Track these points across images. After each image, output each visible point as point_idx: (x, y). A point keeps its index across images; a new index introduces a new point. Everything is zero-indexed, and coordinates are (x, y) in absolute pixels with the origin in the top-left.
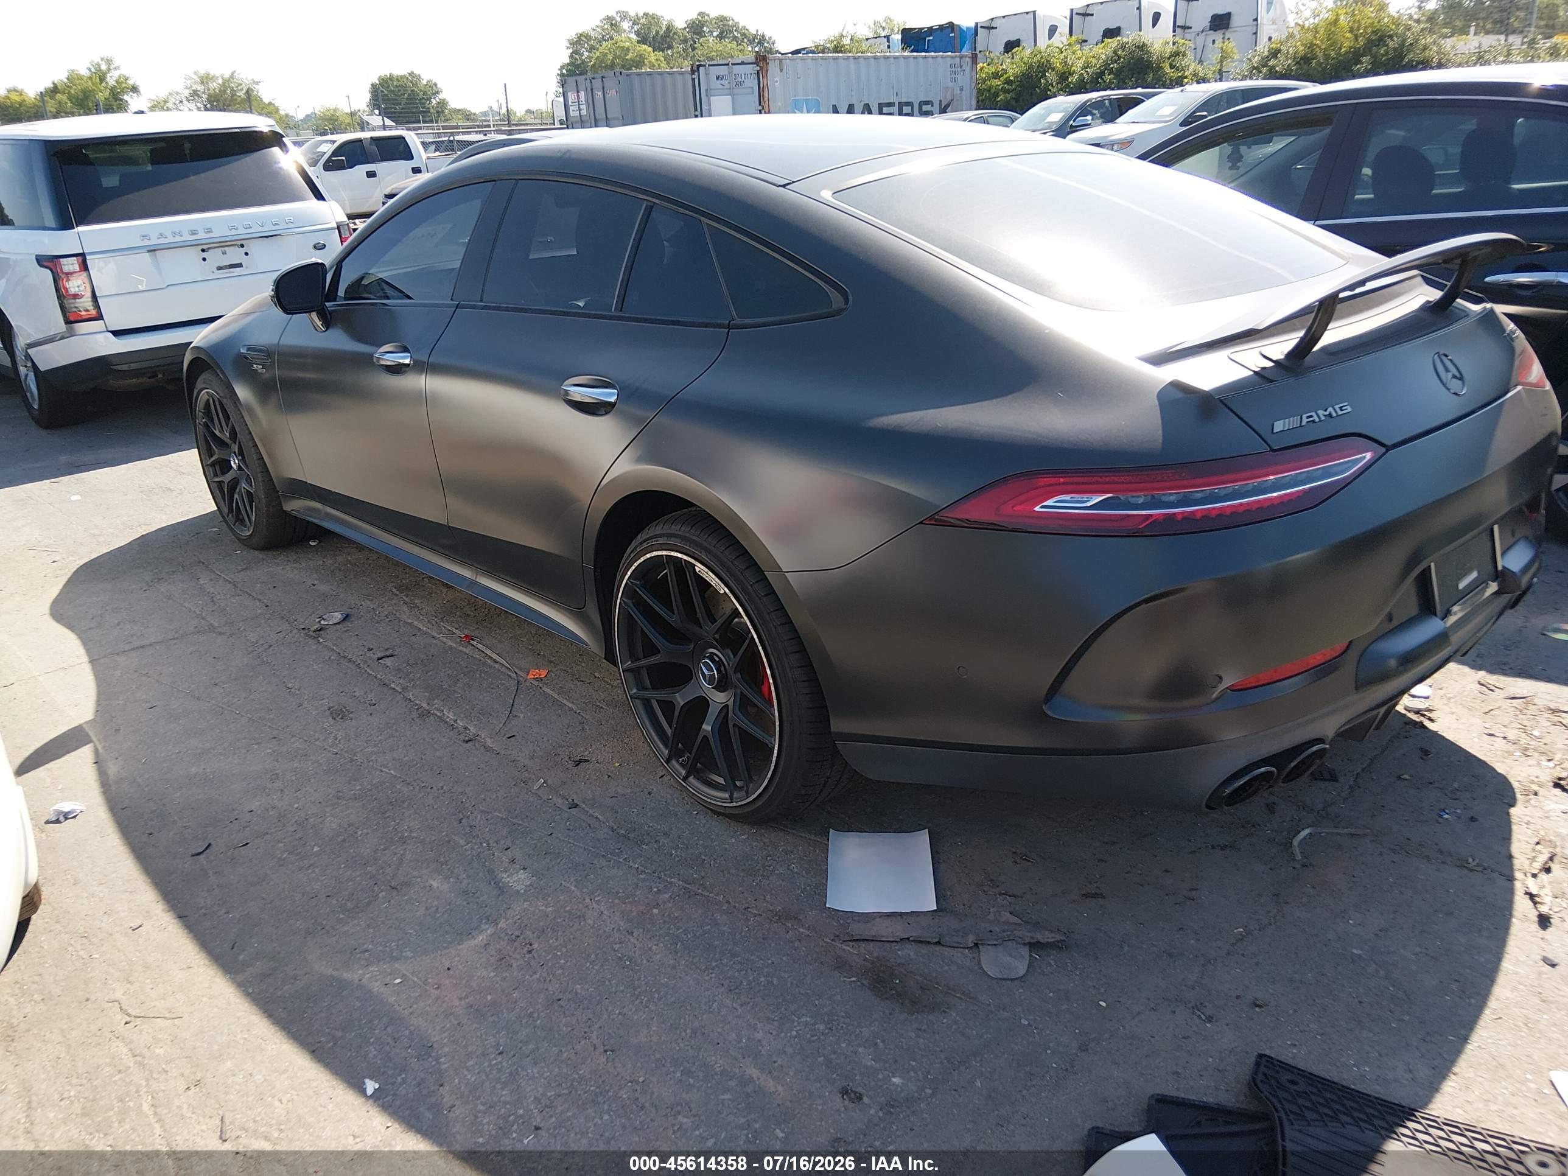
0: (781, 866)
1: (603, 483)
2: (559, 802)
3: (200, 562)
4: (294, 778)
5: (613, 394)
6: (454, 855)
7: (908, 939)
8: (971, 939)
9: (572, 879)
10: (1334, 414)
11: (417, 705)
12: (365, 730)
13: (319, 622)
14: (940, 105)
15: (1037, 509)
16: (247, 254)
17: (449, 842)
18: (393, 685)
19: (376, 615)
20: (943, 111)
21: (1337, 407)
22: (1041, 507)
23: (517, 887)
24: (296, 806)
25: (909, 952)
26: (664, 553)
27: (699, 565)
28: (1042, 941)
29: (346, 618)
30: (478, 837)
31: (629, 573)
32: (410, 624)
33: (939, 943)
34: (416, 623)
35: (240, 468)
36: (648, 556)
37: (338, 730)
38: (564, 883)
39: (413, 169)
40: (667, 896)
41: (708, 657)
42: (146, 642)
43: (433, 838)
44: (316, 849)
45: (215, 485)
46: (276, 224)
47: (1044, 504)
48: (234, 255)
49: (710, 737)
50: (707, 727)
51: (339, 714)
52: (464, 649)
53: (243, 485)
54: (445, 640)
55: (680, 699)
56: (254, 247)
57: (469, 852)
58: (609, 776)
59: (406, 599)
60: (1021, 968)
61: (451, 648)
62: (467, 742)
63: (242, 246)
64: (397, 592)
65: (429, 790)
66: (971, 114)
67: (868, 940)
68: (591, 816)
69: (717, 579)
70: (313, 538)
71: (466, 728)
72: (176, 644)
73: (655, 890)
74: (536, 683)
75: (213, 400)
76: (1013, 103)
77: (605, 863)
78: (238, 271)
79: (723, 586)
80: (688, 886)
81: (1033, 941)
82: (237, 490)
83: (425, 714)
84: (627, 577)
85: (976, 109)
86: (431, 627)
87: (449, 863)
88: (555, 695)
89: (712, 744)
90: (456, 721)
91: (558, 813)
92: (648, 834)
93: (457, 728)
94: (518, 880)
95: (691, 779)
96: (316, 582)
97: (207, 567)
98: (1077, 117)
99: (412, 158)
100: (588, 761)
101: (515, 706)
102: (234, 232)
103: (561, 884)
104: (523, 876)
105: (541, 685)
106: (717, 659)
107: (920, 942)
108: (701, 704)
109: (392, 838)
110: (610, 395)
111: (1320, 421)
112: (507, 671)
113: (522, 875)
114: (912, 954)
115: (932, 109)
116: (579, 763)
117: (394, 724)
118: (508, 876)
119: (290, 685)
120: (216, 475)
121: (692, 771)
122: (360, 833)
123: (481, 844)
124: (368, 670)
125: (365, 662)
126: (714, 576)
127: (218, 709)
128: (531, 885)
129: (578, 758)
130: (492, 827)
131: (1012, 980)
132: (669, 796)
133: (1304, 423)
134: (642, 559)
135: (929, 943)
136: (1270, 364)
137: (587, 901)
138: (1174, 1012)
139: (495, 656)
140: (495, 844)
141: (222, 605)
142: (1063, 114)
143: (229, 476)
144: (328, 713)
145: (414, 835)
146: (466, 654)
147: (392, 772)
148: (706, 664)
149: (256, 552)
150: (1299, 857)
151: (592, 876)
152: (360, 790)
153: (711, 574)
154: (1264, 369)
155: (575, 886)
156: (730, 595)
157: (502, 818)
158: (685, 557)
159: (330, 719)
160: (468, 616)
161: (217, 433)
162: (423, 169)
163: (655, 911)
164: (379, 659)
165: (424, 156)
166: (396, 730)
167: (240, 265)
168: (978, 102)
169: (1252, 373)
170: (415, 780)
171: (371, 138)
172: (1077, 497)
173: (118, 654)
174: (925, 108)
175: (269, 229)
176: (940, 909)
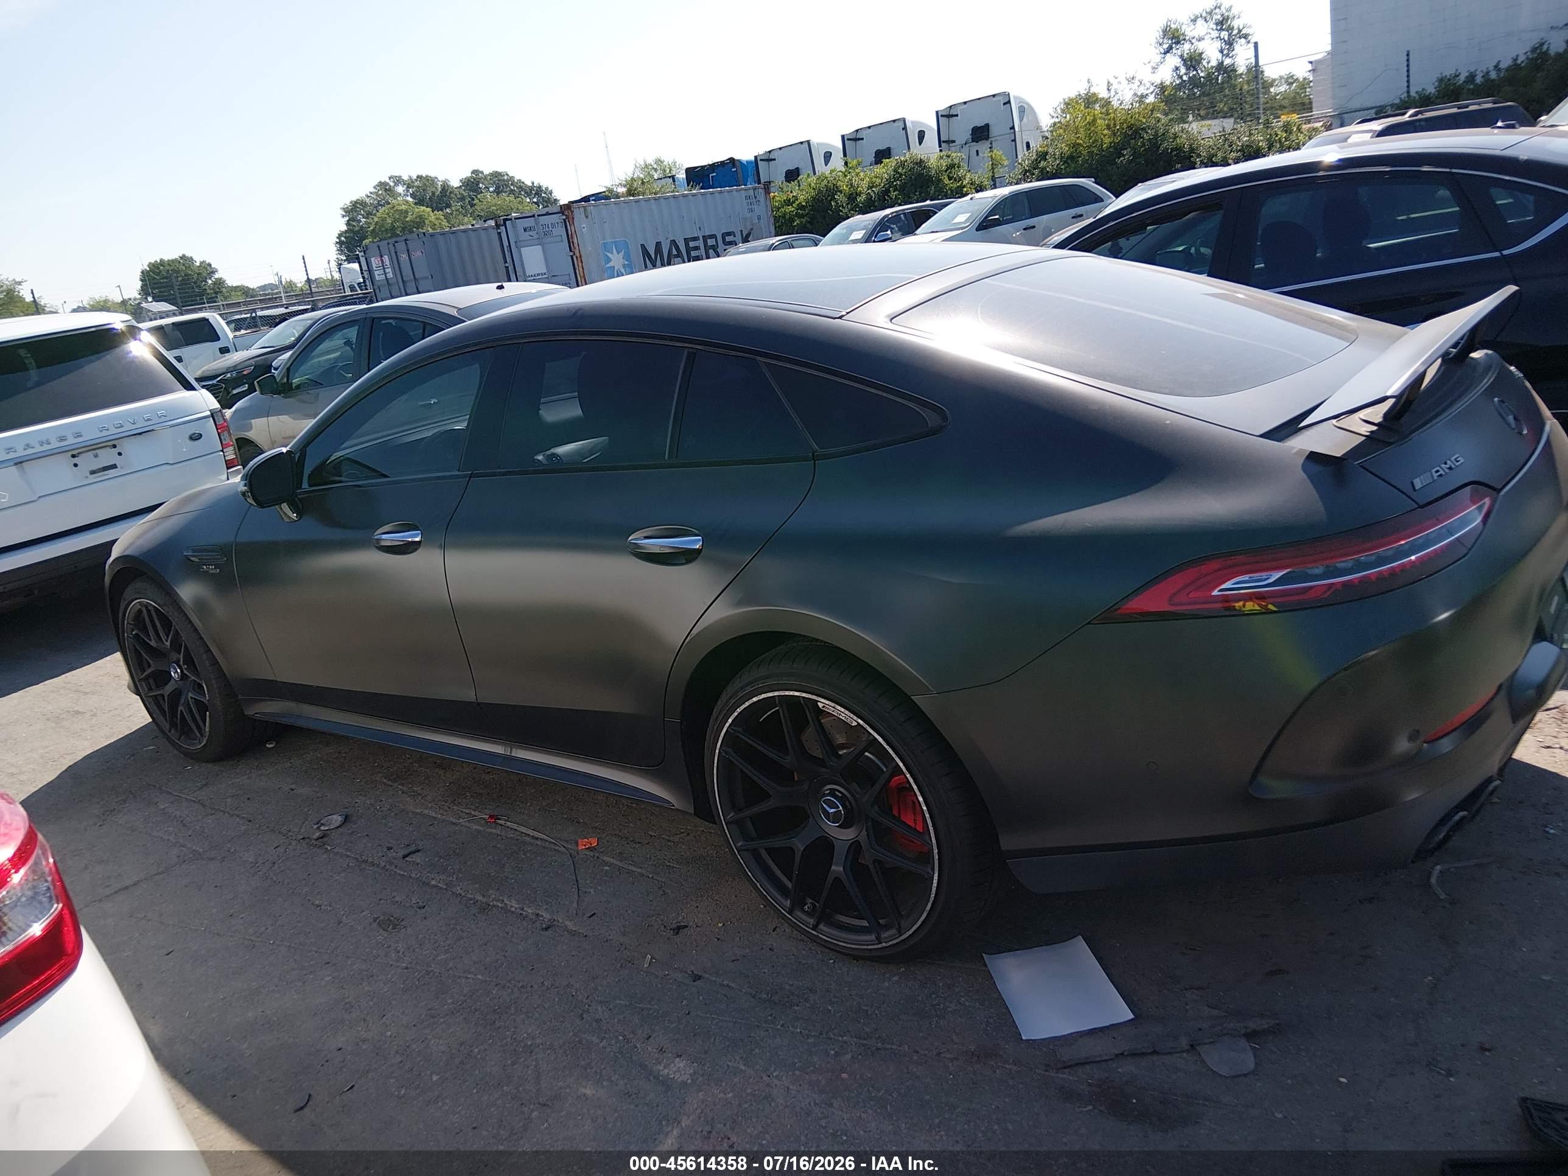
0: (951, 1002)
1: (695, 632)
2: (679, 976)
3: (149, 785)
4: (371, 1003)
5: (699, 540)
6: (593, 1056)
7: (1122, 1054)
8: (1184, 1042)
9: (737, 1058)
10: (1453, 466)
11: (471, 899)
12: (427, 936)
13: (318, 828)
14: (742, 235)
15: (1215, 593)
16: (120, 454)
17: (580, 1042)
18: (433, 883)
19: (378, 810)
20: (746, 240)
21: (1453, 459)
22: (1219, 591)
23: (680, 1078)
24: (389, 1033)
25: (1127, 1068)
26: (776, 693)
27: (823, 700)
28: (1258, 1029)
29: (347, 819)
30: (610, 1031)
31: (730, 721)
32: (421, 814)
33: (1155, 1052)
34: (426, 812)
35: (183, 677)
36: (755, 699)
37: (397, 942)
38: (730, 1064)
39: (220, 349)
40: (849, 1056)
41: (828, 795)
42: (128, 882)
43: (561, 1042)
44: (435, 1078)
45: (151, 700)
46: (149, 420)
47: (1223, 586)
48: (107, 457)
49: (843, 878)
50: (837, 868)
51: (390, 924)
52: (494, 831)
53: (190, 695)
54: (467, 824)
55: (799, 845)
56: (127, 446)
57: (608, 1050)
58: (718, 939)
59: (404, 789)
60: (1251, 1064)
61: (479, 832)
62: (547, 929)
63: (115, 446)
64: (390, 783)
65: (529, 989)
66: (775, 240)
67: (1081, 1064)
68: (722, 985)
69: (847, 712)
70: (269, 741)
71: (537, 915)
72: (164, 879)
73: (833, 1052)
74: (592, 854)
75: (149, 611)
76: (808, 225)
77: (763, 1033)
78: (112, 473)
79: (855, 718)
80: (865, 1042)
81: (1249, 1030)
82: (182, 701)
83: (485, 908)
84: (727, 725)
85: (776, 236)
86: (445, 813)
87: (593, 1064)
88: (618, 863)
89: (847, 884)
90: (522, 909)
91: (684, 988)
92: (793, 994)
93: (527, 916)
94: (679, 1070)
95: (821, 926)
96: (293, 787)
97: (160, 789)
98: (877, 234)
99: (218, 339)
100: (686, 927)
101: (580, 882)
102: (105, 433)
103: (728, 1066)
104: (682, 1065)
105: (597, 854)
106: (840, 795)
107: (1135, 1055)
108: (824, 846)
109: (515, 1050)
110: (694, 542)
111: (1446, 473)
112: (553, 846)
113: (680, 1064)
114: (1133, 1069)
115: (735, 239)
116: (678, 930)
117: (456, 924)
118: (665, 1067)
119: (317, 902)
120: (150, 689)
121: (823, 917)
122: (476, 1050)
123: (617, 1038)
124: (398, 871)
125: (391, 864)
126: (842, 710)
127: (246, 942)
128: (695, 1073)
129: (675, 926)
130: (621, 1017)
131: (1245, 1075)
132: (793, 948)
133: (1435, 478)
134: (747, 704)
135: (1144, 1054)
136: (1375, 428)
137: (765, 1078)
138: (1413, 1073)
139: (531, 832)
140: (632, 1036)
141: (198, 828)
142: (864, 232)
143: (169, 688)
144: (375, 925)
145: (538, 1041)
146: (498, 835)
147: (480, 977)
148: (827, 802)
149: (210, 765)
150: (1443, 896)
151: (757, 1050)
152: (452, 1003)
153: (839, 708)
154: (1372, 432)
155: (744, 1065)
156: (866, 726)
157: (626, 1006)
158: (804, 695)
159: (381, 931)
160: (481, 795)
161: (153, 643)
162: (232, 347)
163: (844, 1076)
164: (405, 857)
165: (231, 335)
166: (462, 930)
167: (114, 466)
168: (776, 228)
169: (1364, 438)
170: (509, 982)
171: (173, 324)
172: (1255, 575)
173: (100, 900)
174: (728, 239)
175: (141, 425)
176: (1137, 1017)
